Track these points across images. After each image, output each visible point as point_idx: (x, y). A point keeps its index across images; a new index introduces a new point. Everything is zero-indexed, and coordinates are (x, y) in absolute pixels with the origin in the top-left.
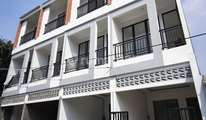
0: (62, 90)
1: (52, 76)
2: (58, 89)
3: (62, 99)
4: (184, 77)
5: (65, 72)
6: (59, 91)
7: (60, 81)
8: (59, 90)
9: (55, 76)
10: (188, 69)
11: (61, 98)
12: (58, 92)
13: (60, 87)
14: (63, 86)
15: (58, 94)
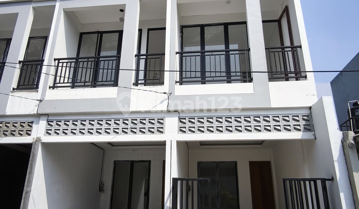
0: (43, 124)
1: (14, 89)
2: (30, 120)
3: (41, 143)
4: (300, 130)
5: (52, 85)
6: (34, 126)
7: (38, 102)
8: (32, 122)
9: (21, 89)
10: (306, 118)
11: (38, 139)
12: (31, 126)
13: (39, 116)
14: (47, 115)
15: (30, 131)
